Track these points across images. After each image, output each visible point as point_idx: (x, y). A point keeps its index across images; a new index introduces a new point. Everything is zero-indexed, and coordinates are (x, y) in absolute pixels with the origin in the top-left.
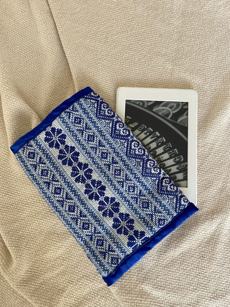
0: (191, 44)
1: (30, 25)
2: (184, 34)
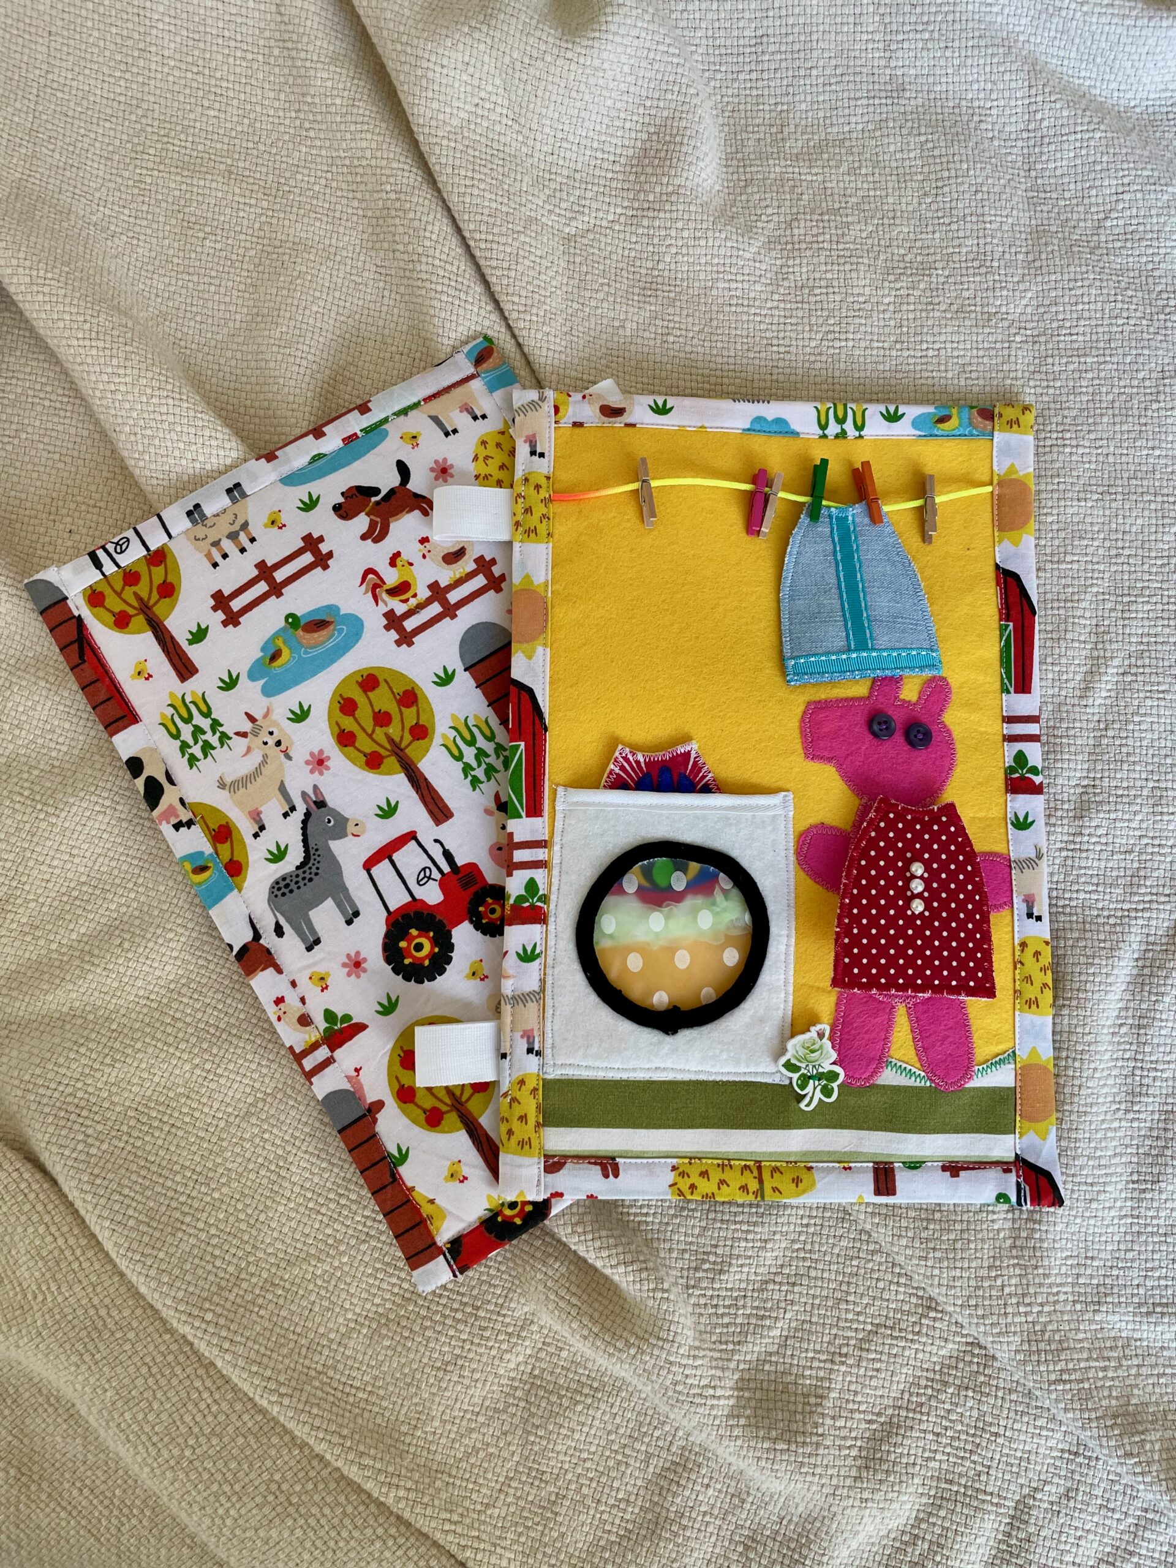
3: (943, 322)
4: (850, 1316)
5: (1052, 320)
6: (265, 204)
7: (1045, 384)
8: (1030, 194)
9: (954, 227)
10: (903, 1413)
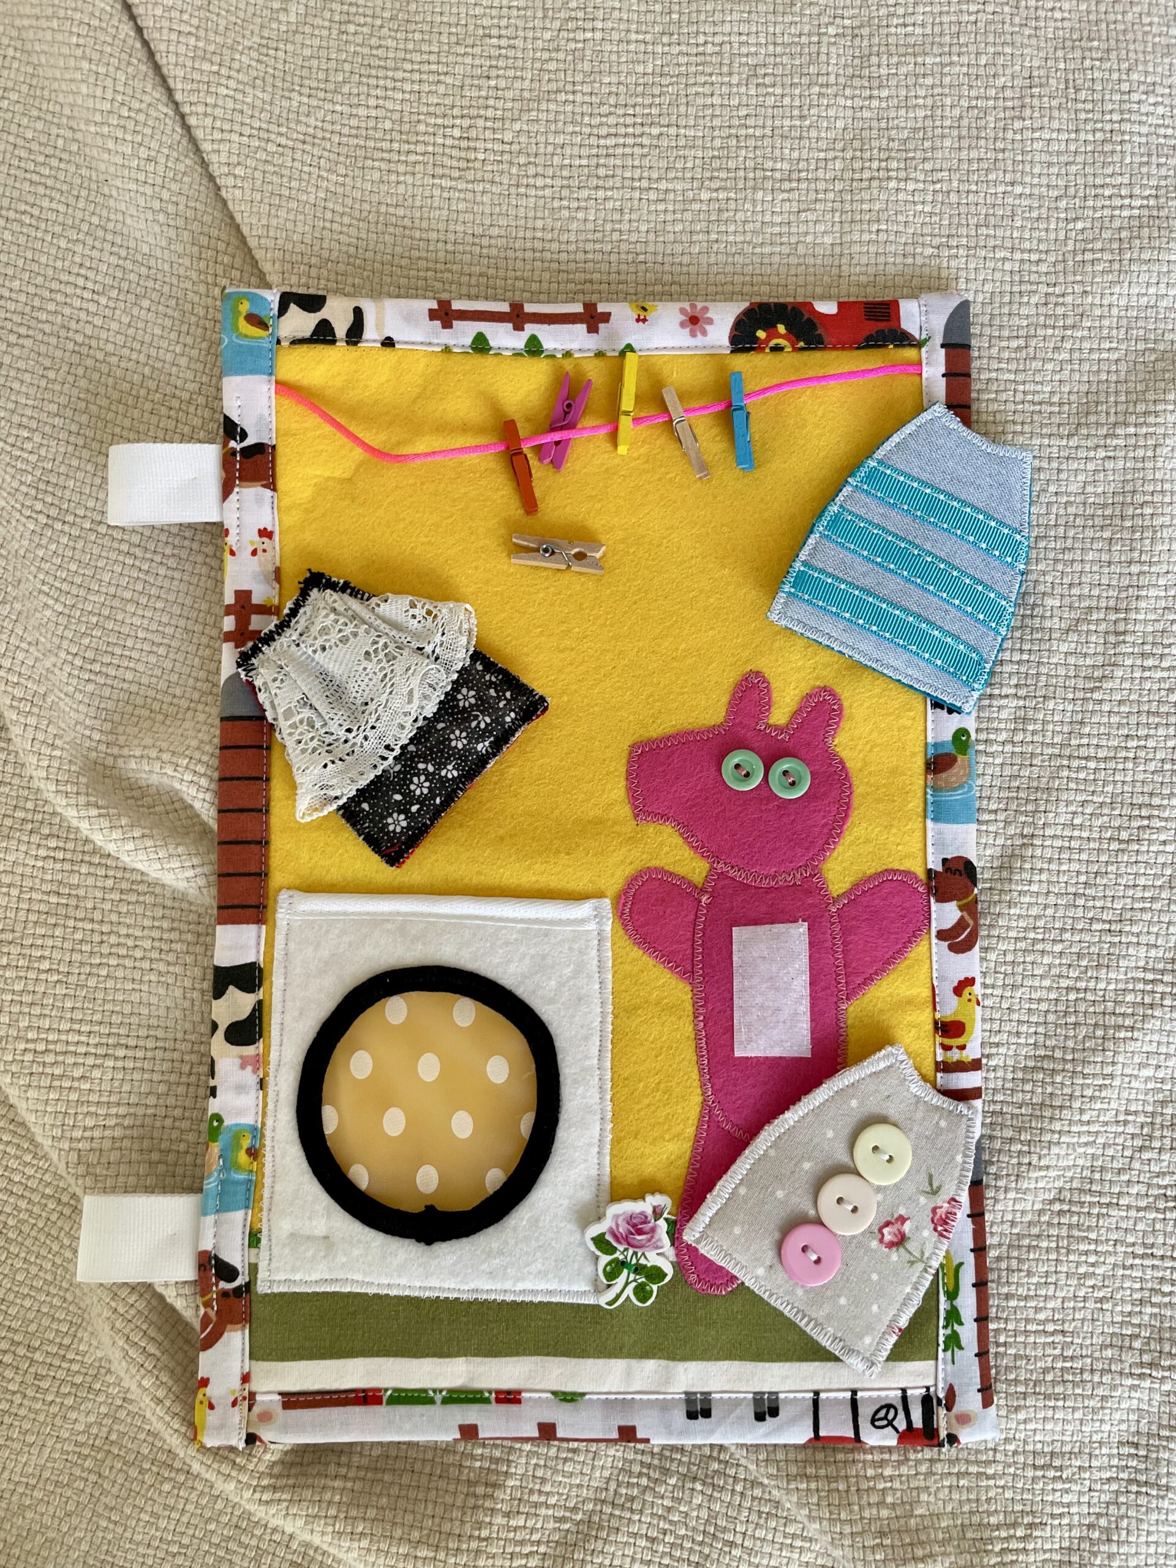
0: (922, 92)
1: (49, 151)
2: (876, 40)
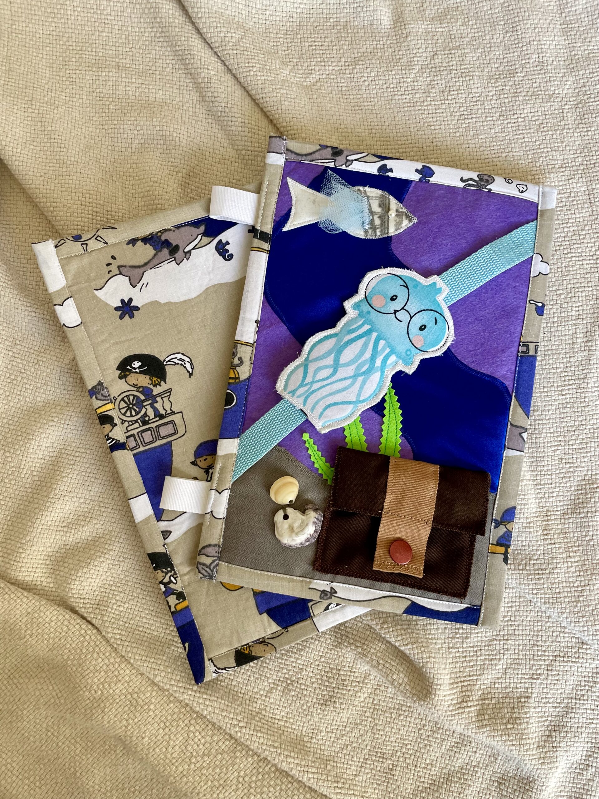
3: (525, 102)
4: (540, 653)
5: (584, 95)
6: (140, 81)
7: (585, 130)
8: (564, 26)
9: (525, 48)
10: (574, 701)
